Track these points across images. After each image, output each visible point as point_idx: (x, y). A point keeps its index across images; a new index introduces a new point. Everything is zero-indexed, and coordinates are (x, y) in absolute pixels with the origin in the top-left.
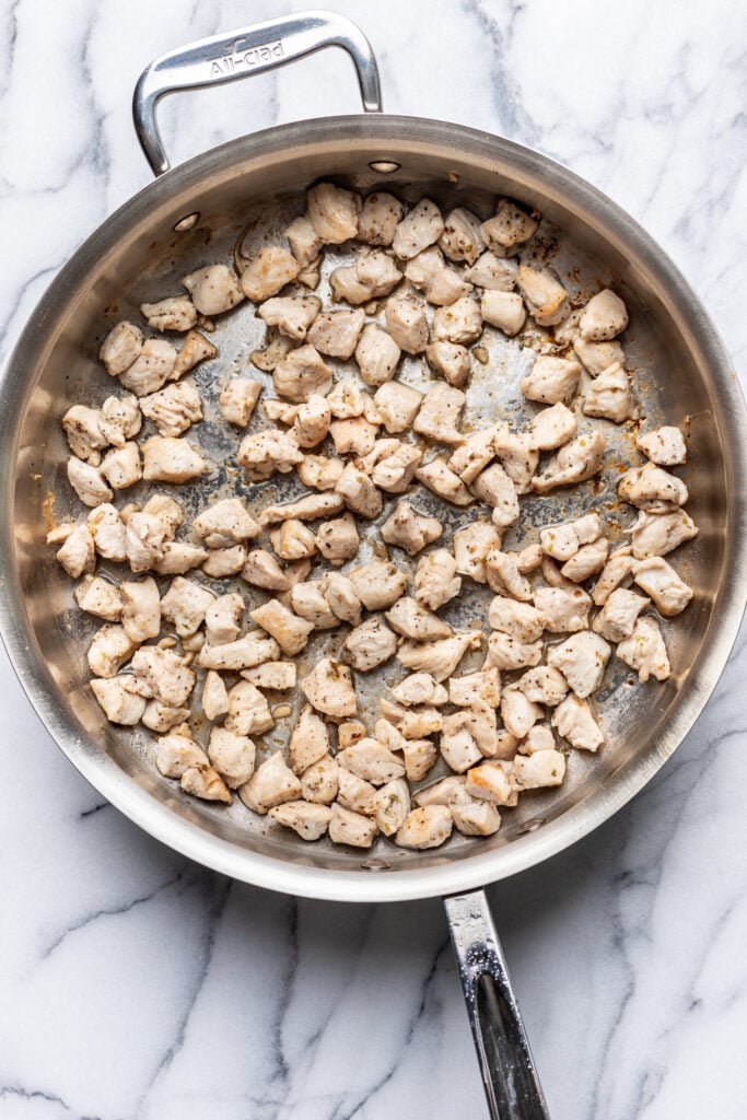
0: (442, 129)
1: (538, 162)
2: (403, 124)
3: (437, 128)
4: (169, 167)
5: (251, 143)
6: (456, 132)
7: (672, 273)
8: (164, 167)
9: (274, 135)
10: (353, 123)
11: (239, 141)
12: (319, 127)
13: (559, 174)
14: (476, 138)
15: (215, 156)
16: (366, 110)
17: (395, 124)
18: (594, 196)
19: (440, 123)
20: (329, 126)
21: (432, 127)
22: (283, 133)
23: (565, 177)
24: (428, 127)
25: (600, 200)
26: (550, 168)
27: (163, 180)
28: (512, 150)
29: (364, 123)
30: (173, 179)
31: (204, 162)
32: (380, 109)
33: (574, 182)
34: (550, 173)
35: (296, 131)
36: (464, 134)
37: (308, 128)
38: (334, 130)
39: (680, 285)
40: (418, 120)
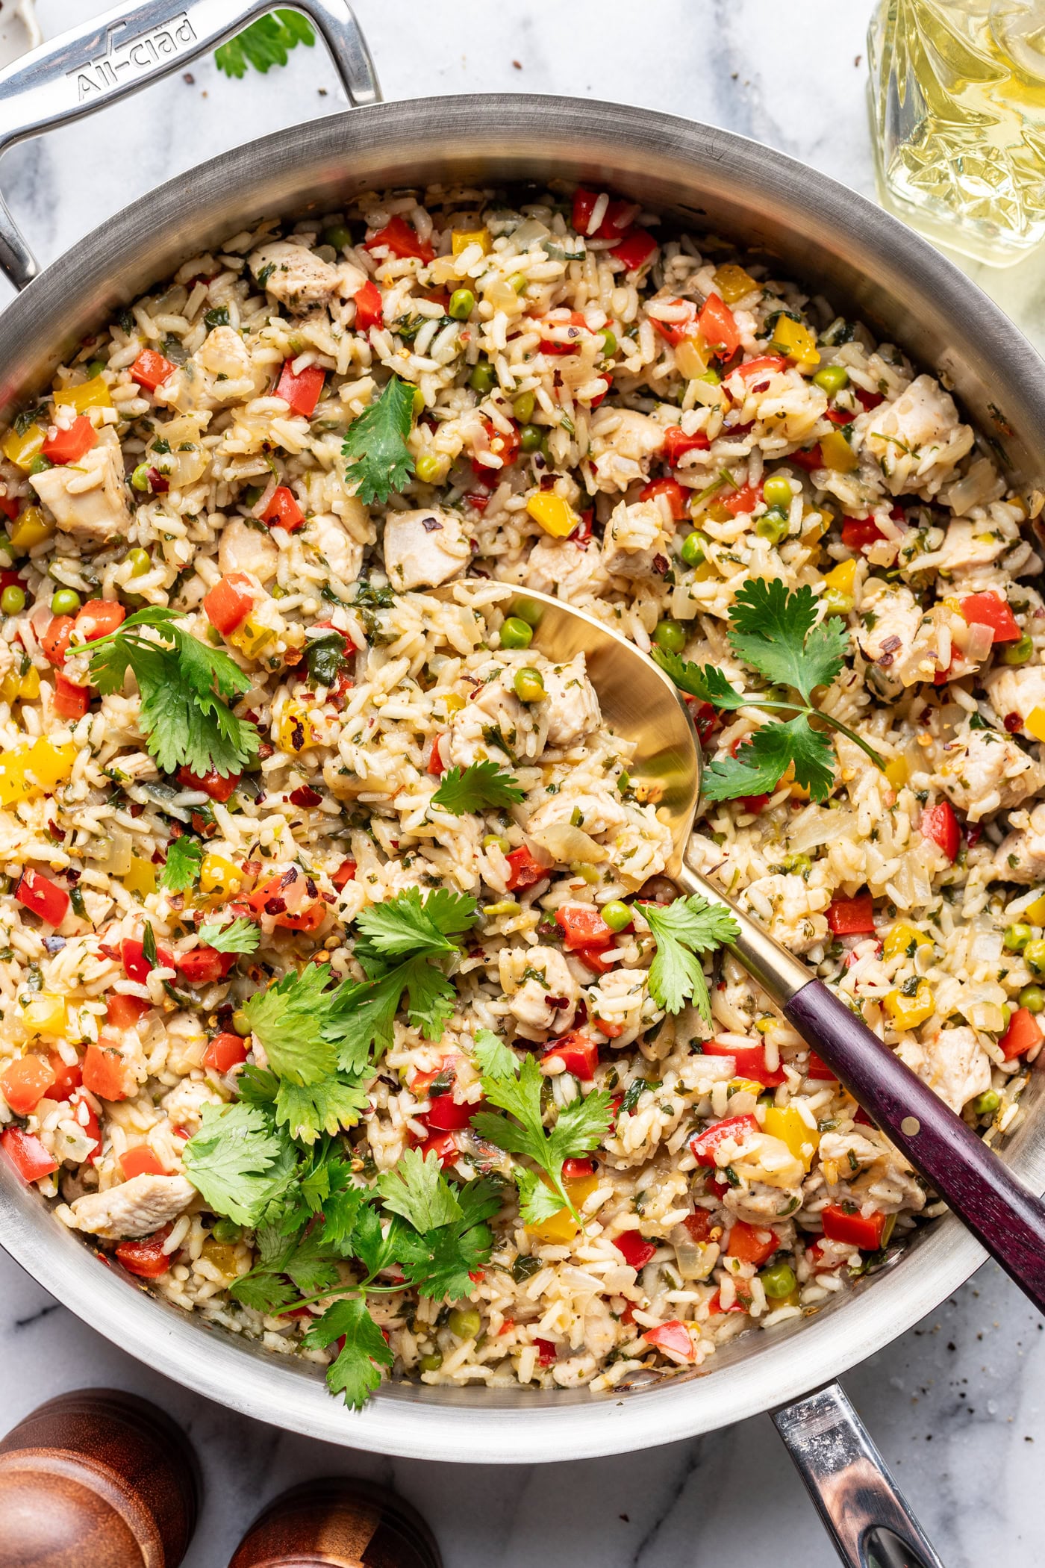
0: (493, 107)
1: (666, 129)
2: (424, 114)
3: (484, 108)
4: (37, 266)
5: (171, 198)
6: (515, 108)
7: (936, 269)
8: (31, 269)
9: (209, 176)
10: (341, 128)
11: (150, 198)
12: (280, 149)
13: (707, 141)
14: (553, 110)
15: (113, 234)
16: (353, 102)
17: (410, 115)
18: (775, 167)
19: (488, 98)
20: (301, 142)
21: (477, 109)
22: (222, 171)
23: (720, 145)
24: (467, 109)
25: (788, 172)
26: (690, 135)
27: (33, 291)
28: (620, 119)
29: (359, 125)
30: (51, 286)
31: (98, 246)
32: (379, 98)
33: (736, 151)
34: (691, 143)
35: (245, 162)
36: (531, 108)
37: (263, 153)
38: (307, 149)
39: (953, 286)
40: (448, 100)
